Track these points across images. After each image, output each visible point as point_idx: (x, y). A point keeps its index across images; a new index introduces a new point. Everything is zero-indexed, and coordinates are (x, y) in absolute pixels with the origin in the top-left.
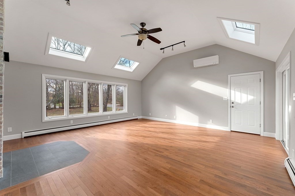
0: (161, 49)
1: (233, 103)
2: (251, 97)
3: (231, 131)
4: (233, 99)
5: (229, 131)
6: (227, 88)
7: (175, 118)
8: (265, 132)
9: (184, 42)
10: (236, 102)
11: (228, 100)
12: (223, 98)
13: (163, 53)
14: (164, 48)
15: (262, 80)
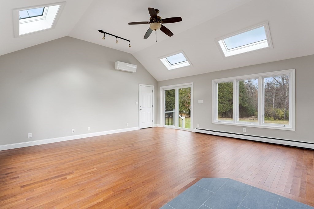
0: (101, 31)
1: (141, 107)
3: (140, 129)
7: (89, 130)
8: (154, 125)
9: (129, 41)
11: (138, 104)
13: (104, 38)
14: (105, 33)
15: (153, 92)
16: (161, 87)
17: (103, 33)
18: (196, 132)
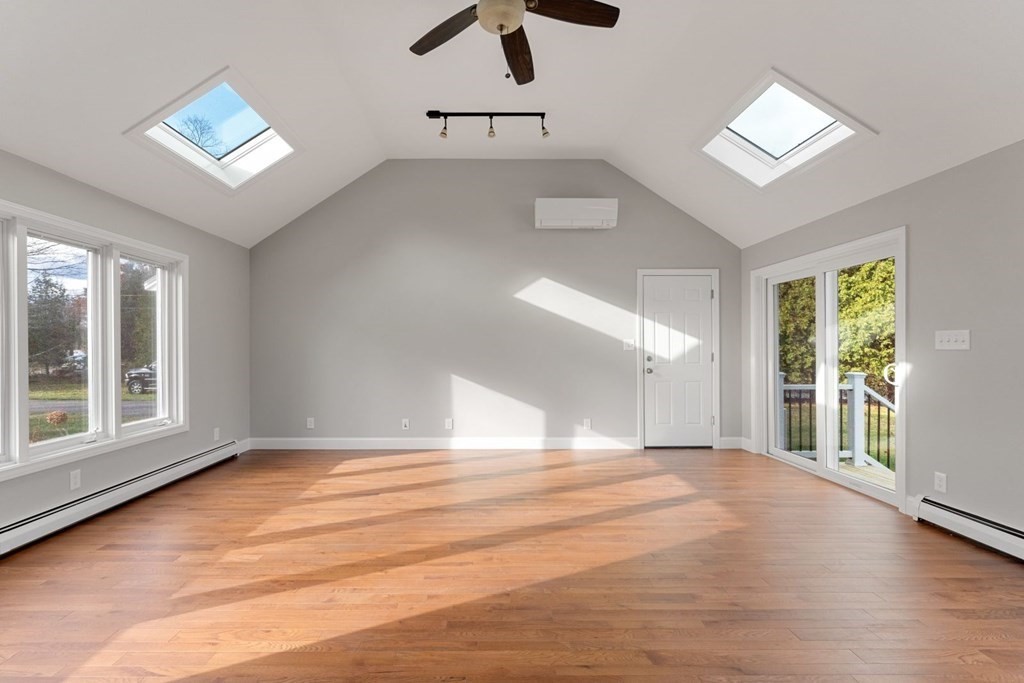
0: (433, 114)
1: (649, 359)
2: (692, 342)
3: (646, 448)
4: (649, 348)
5: (641, 450)
6: (635, 313)
7: (448, 426)
8: (723, 439)
9: (542, 115)
10: (659, 357)
11: (635, 348)
12: (621, 342)
13: (444, 134)
14: (446, 115)
15: (716, 295)
16: (754, 274)
17: (442, 118)
18: (921, 521)
